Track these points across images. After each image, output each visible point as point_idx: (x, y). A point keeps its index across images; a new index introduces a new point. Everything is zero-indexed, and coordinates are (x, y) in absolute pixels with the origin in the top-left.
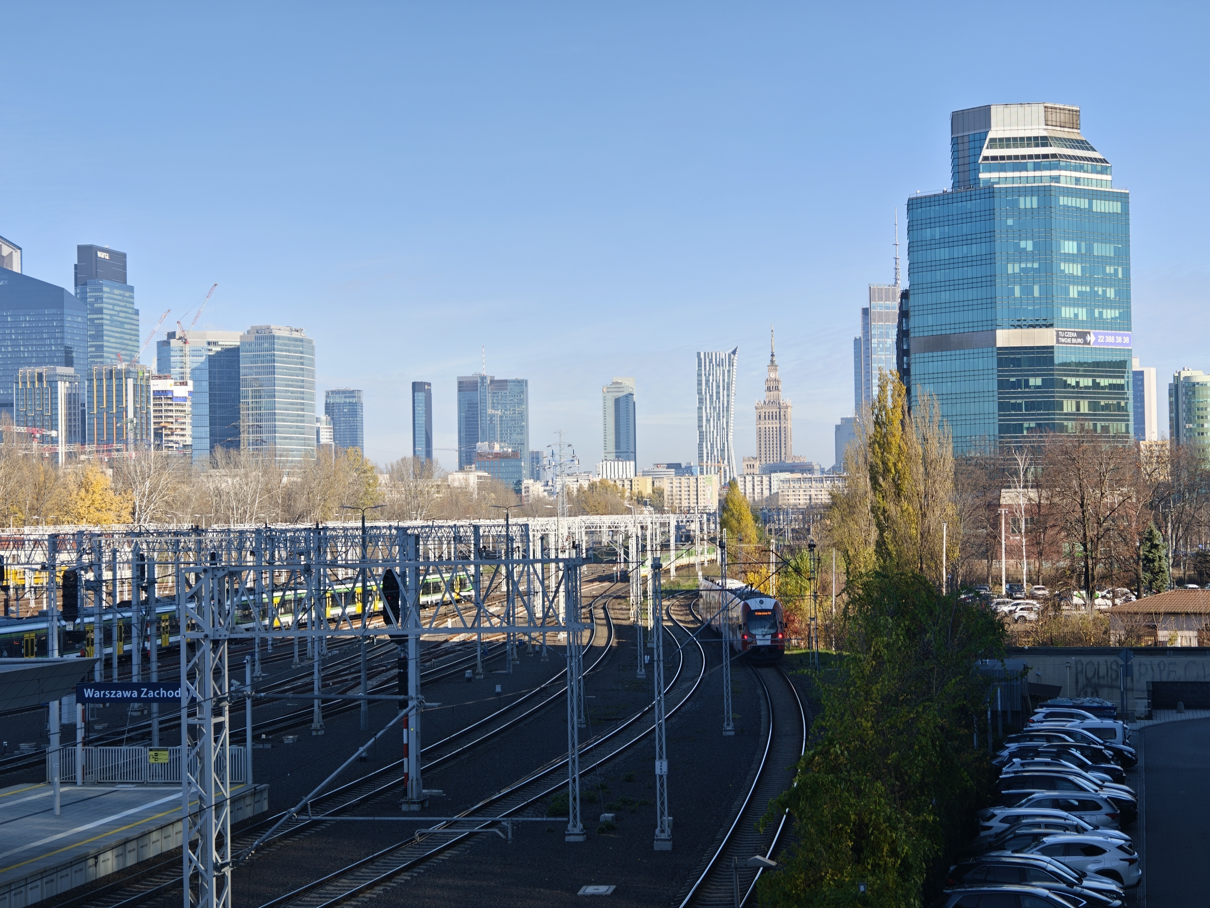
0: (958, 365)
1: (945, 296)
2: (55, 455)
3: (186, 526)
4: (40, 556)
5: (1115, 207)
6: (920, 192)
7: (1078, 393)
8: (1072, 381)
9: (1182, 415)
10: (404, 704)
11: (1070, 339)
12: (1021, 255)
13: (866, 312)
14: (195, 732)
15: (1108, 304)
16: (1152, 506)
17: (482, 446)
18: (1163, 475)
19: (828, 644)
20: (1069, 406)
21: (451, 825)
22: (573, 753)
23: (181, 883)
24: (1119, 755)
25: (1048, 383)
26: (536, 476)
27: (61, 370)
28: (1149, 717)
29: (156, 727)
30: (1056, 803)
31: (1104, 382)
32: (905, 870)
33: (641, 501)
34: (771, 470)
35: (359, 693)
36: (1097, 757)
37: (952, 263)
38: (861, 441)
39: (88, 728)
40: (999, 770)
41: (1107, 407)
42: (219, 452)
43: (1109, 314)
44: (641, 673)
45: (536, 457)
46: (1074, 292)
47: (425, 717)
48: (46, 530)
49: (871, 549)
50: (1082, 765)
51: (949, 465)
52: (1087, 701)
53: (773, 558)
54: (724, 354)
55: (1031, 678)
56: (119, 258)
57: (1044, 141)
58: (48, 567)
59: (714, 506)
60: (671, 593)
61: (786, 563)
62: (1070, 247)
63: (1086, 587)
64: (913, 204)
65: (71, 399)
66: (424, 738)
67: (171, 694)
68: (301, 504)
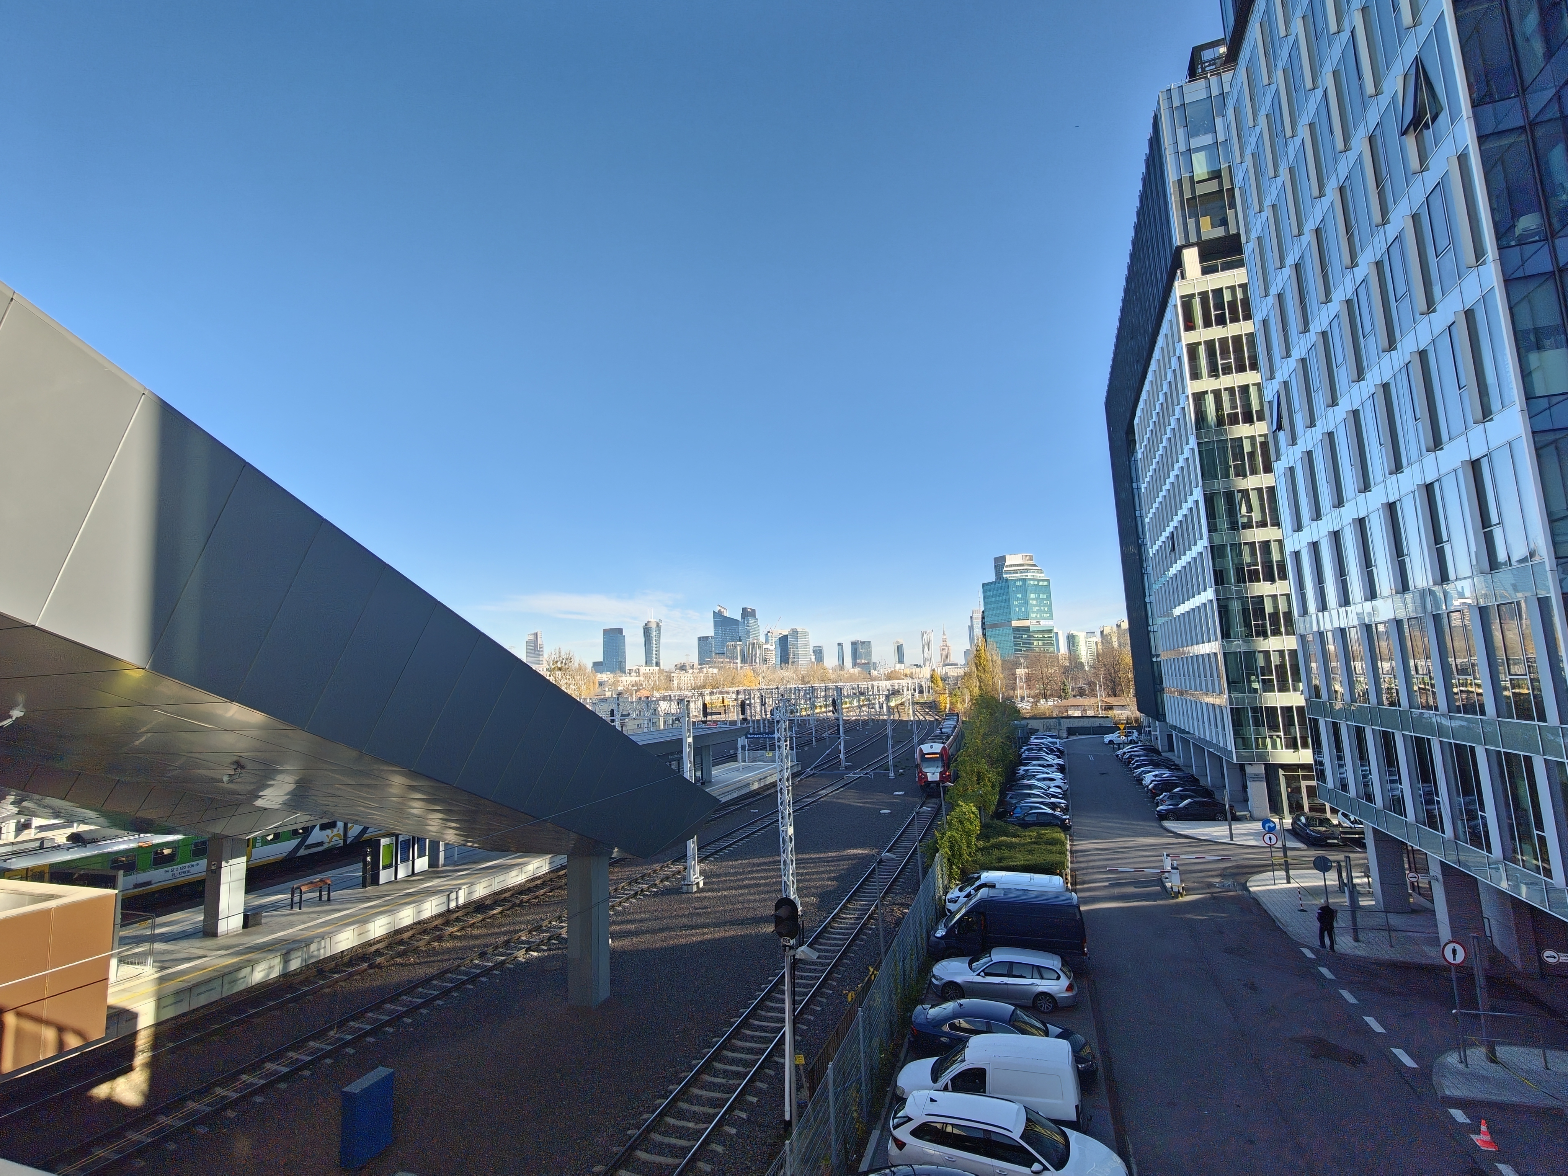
0: (1001, 632)
1: (995, 612)
2: (737, 668)
3: (774, 687)
4: (734, 696)
5: (1046, 583)
6: (986, 582)
7: (1038, 639)
8: (1036, 636)
9: (1071, 645)
10: (839, 738)
11: (1034, 623)
12: (1018, 599)
13: (971, 617)
14: (779, 747)
15: (1046, 612)
16: (1064, 673)
17: (859, 661)
18: (1067, 663)
19: (966, 718)
20: (1036, 643)
21: (855, 774)
22: (890, 752)
23: (777, 791)
24: (1058, 749)
25: (1028, 637)
26: (875, 669)
27: (738, 643)
28: (1067, 738)
29: (768, 745)
30: (1040, 765)
31: (1046, 636)
32: (993, 786)
33: (906, 676)
34: (945, 665)
35: (825, 735)
36: (1052, 750)
37: (997, 602)
38: (972, 656)
39: (749, 746)
40: (1021, 755)
41: (1047, 643)
42: (783, 664)
43: (1046, 615)
44: (909, 727)
45: (875, 664)
46: (1035, 609)
47: (846, 742)
48: (735, 689)
49: (977, 688)
50: (1047, 753)
51: (1000, 662)
52: (1048, 733)
53: (947, 692)
54: (929, 632)
55: (1029, 727)
56: (753, 611)
57: (1022, 565)
58: (737, 699)
59: (929, 677)
60: (917, 703)
61: (951, 693)
62: (1033, 596)
63: (1045, 698)
64: (984, 585)
65: (741, 651)
66: (845, 748)
67: (772, 736)
68: (807, 680)
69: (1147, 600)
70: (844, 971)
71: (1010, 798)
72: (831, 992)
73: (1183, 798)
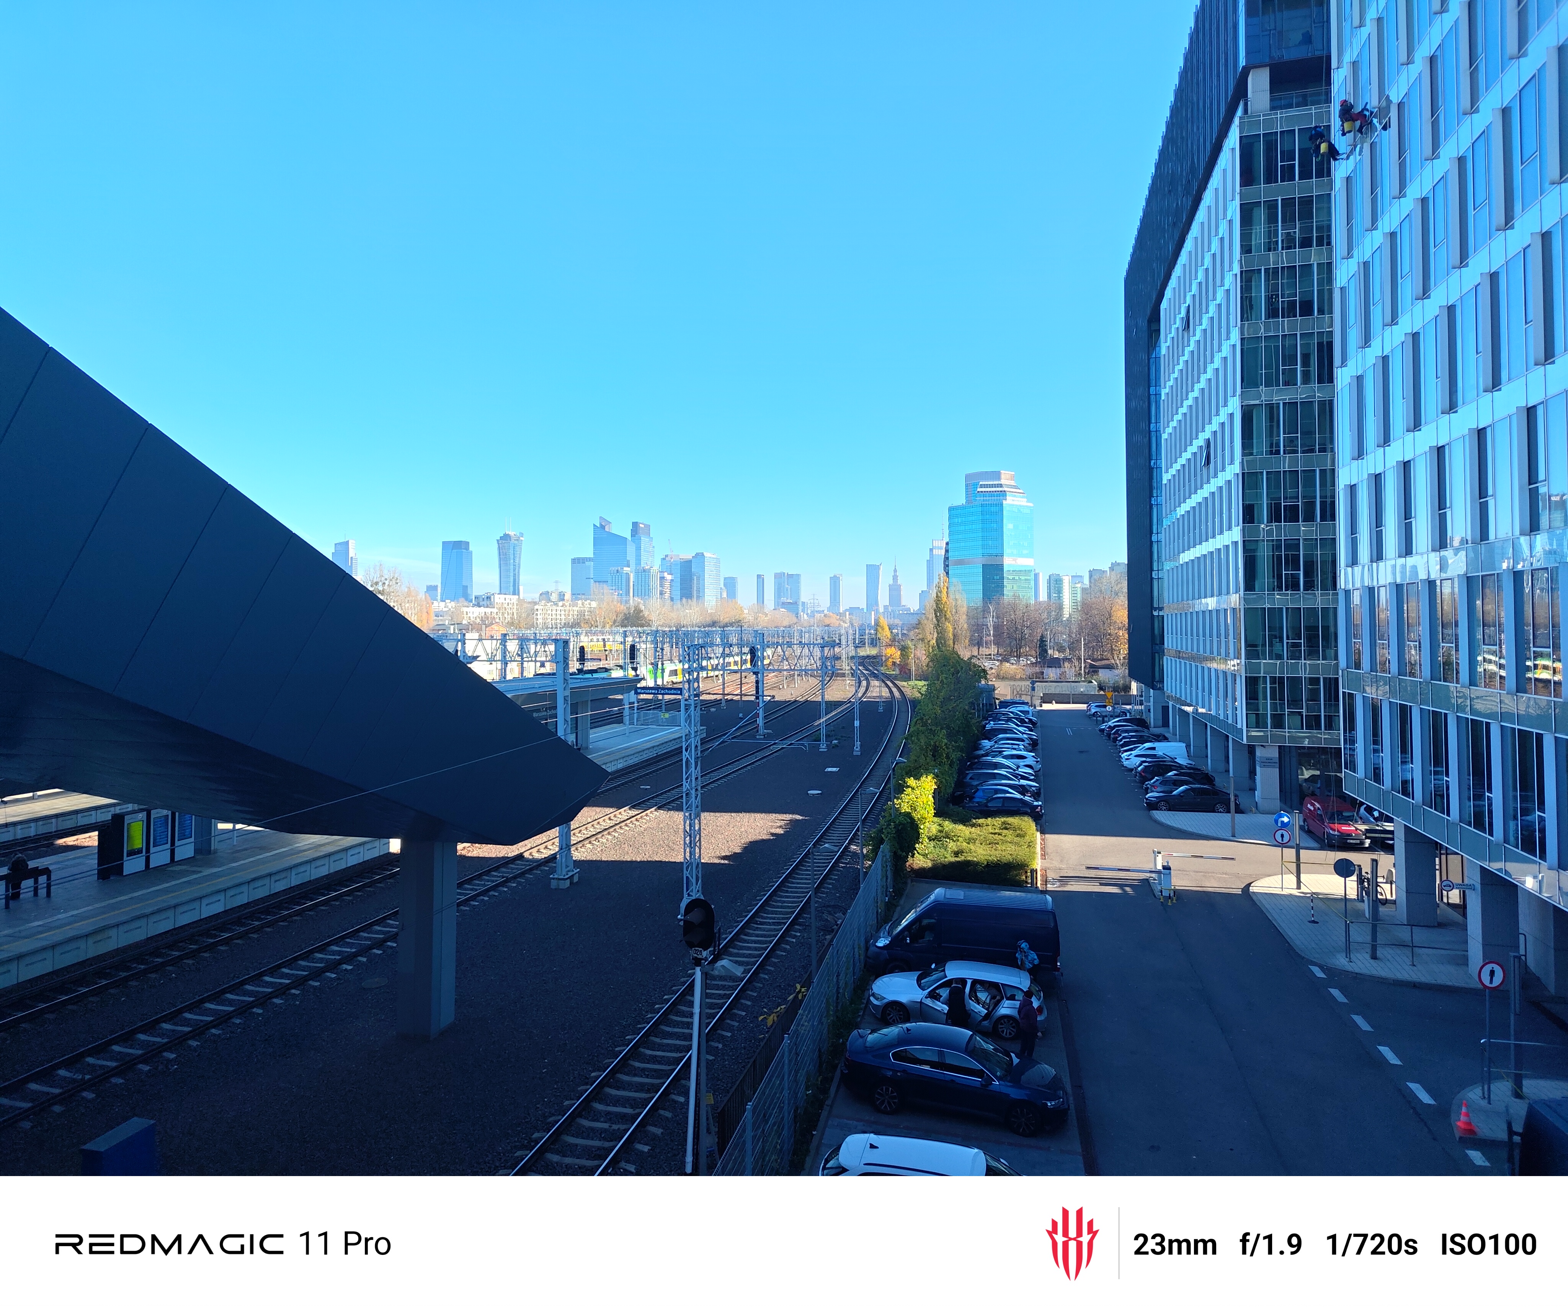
1: (962, 544)
6: (953, 505)
8: (1010, 577)
9: (1052, 591)
11: (1009, 561)
13: (932, 550)
20: (1009, 586)
21: (775, 744)
22: (822, 718)
31: (1023, 578)
32: (951, 764)
38: (930, 600)
39: (638, 704)
41: (1024, 587)
42: (684, 600)
43: (1025, 553)
45: (803, 604)
49: (934, 641)
51: (965, 609)
54: (876, 565)
56: (649, 527)
57: (1000, 486)
64: (951, 509)
69: (1154, 538)
70: (761, 988)
71: (971, 778)
72: (744, 1013)
73: (1177, 784)
